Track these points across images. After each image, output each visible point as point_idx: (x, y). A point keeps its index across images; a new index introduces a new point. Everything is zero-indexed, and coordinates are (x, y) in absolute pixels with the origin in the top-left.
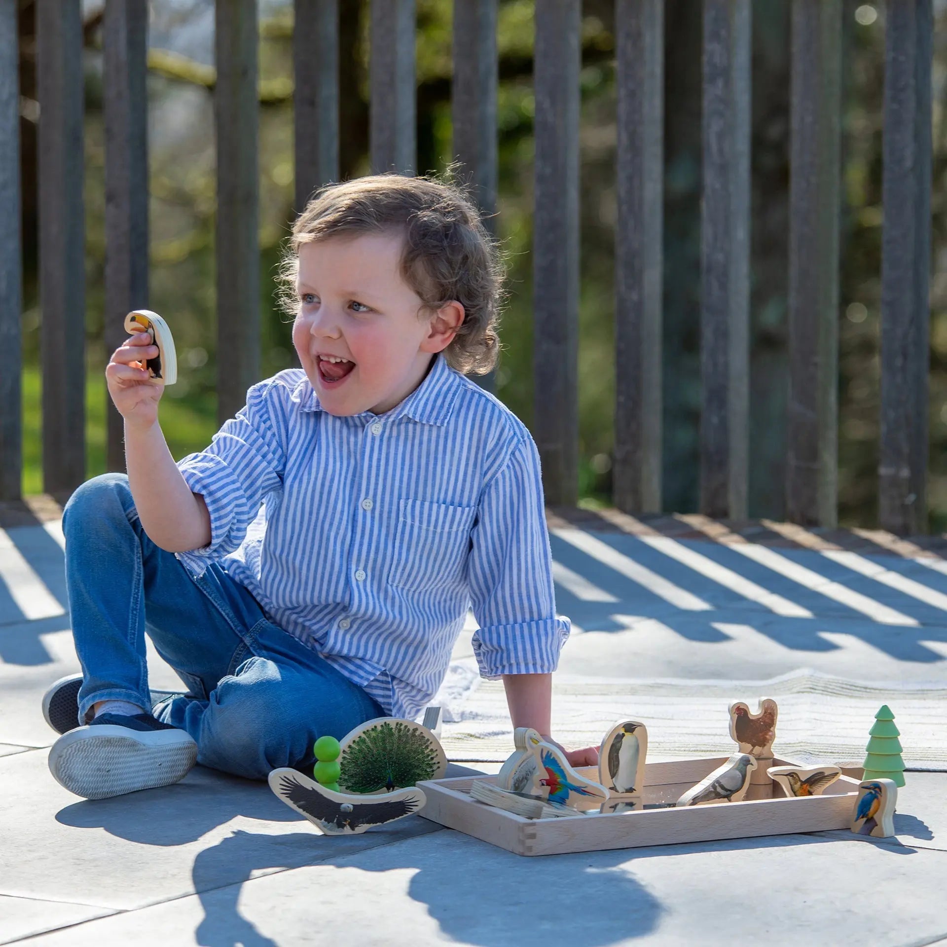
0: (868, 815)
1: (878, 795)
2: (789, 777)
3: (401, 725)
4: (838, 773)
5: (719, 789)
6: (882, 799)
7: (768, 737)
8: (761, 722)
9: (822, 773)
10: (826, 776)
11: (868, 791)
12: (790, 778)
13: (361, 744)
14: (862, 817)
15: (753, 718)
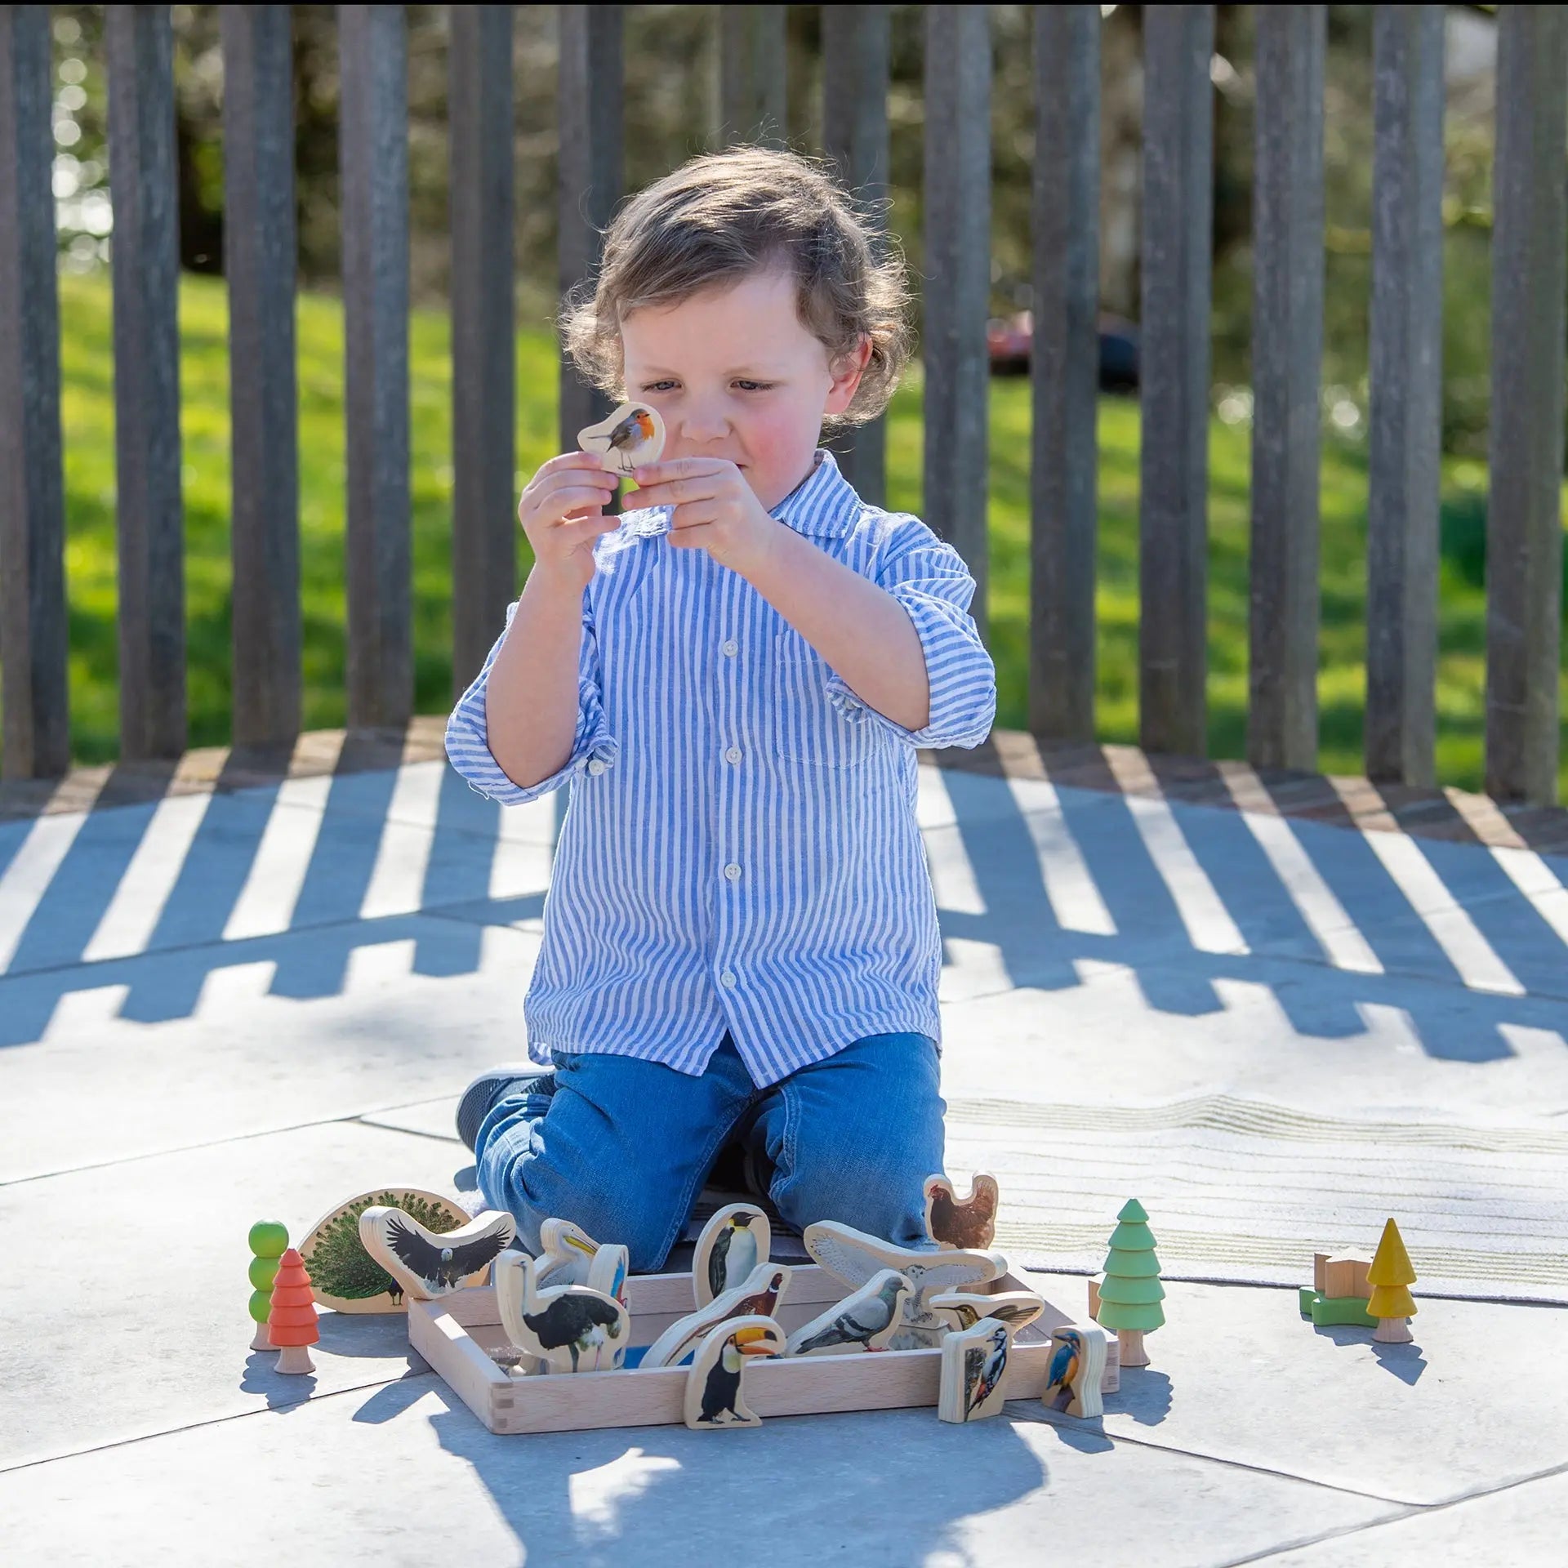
0: (1062, 1380)
1: (1075, 1351)
2: (959, 1311)
3: (413, 1197)
4: (1038, 1308)
5: (848, 1328)
6: (1080, 1358)
7: (982, 1233)
8: (971, 1210)
9: (1013, 1307)
10: (1020, 1312)
11: (1063, 1343)
12: (962, 1313)
13: (347, 1224)
14: (1056, 1384)
15: (959, 1205)
